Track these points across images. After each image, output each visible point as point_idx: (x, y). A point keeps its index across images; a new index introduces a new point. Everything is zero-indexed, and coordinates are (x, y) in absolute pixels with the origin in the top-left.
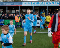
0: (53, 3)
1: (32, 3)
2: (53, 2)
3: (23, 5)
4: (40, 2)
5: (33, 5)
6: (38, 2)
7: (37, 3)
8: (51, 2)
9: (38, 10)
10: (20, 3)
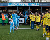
1: (17, 4)
2: (34, 3)
3: (9, 6)
5: (17, 5)
8: (32, 3)
9: (21, 10)
10: (6, 4)
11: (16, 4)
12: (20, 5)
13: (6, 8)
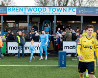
0: (66, 11)
1: (27, 9)
2: (65, 8)
3: (9, 13)
4: (42, 8)
5: (28, 13)
6: (38, 8)
7: (35, 10)
8: (61, 8)
10: (3, 9)
11: (24, 9)
12: (33, 12)
13: (2, 18)
